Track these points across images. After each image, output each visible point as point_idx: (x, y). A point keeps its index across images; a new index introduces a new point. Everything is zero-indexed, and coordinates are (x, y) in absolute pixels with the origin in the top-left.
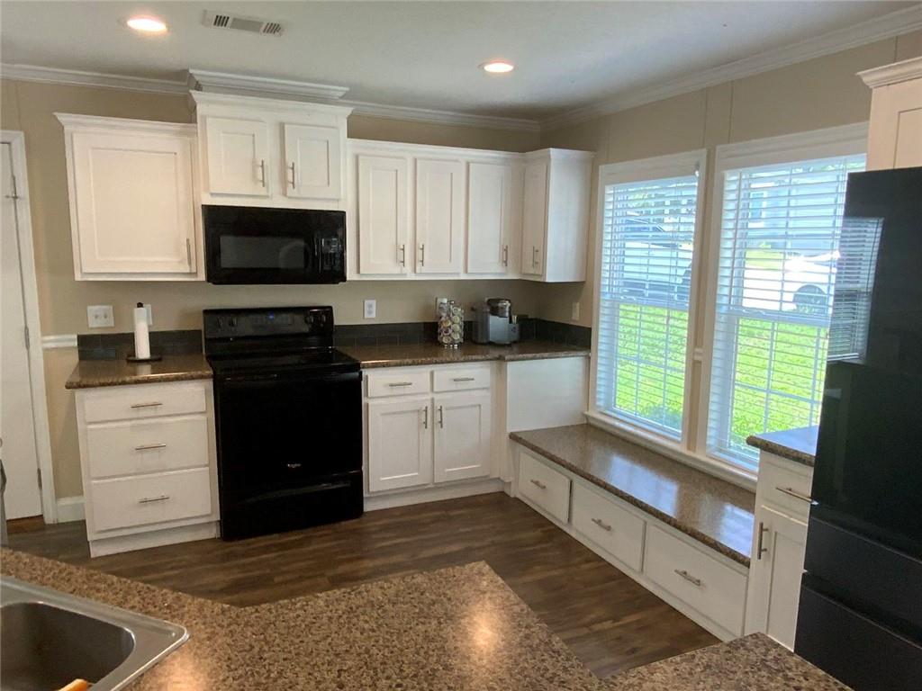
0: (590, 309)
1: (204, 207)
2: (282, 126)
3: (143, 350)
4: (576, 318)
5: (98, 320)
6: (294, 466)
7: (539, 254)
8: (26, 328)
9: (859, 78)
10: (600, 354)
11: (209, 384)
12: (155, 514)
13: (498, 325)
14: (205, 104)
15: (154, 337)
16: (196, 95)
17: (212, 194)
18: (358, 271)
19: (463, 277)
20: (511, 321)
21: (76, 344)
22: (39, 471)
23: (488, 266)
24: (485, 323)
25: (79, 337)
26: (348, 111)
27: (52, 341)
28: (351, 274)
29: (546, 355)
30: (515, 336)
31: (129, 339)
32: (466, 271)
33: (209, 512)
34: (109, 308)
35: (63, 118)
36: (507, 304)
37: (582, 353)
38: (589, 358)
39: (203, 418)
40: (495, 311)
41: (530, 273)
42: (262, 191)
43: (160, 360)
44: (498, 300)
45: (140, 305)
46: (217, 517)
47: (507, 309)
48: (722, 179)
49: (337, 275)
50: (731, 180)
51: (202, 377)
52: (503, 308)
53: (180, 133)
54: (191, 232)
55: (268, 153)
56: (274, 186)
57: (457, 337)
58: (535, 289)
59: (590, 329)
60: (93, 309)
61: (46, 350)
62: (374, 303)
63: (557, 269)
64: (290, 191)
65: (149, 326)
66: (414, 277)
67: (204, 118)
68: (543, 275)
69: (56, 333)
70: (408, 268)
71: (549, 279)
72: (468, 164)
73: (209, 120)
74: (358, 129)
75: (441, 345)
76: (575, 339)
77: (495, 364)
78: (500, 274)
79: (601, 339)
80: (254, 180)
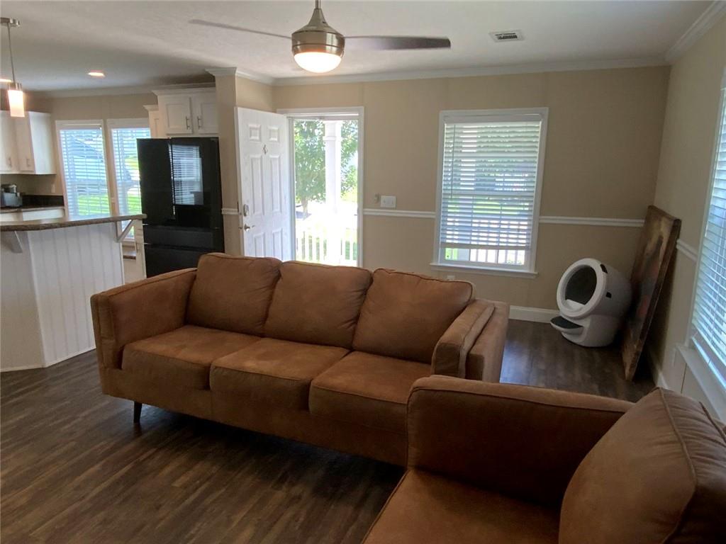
0: (61, 185)
4: (54, 191)
7: (30, 161)
9: (144, 108)
10: (69, 207)
13: (9, 198)
20: (16, 196)
29: (42, 208)
30: (20, 203)
36: (15, 186)
37: (60, 207)
38: (64, 210)
40: (7, 190)
41: (25, 169)
44: (9, 185)
47: (15, 189)
48: (111, 133)
50: (115, 133)
52: (13, 188)
58: (29, 179)
59: (62, 197)
63: (42, 167)
68: (34, 171)
71: (38, 172)
76: (58, 201)
77: (15, 215)
78: (8, 171)
79: (69, 200)
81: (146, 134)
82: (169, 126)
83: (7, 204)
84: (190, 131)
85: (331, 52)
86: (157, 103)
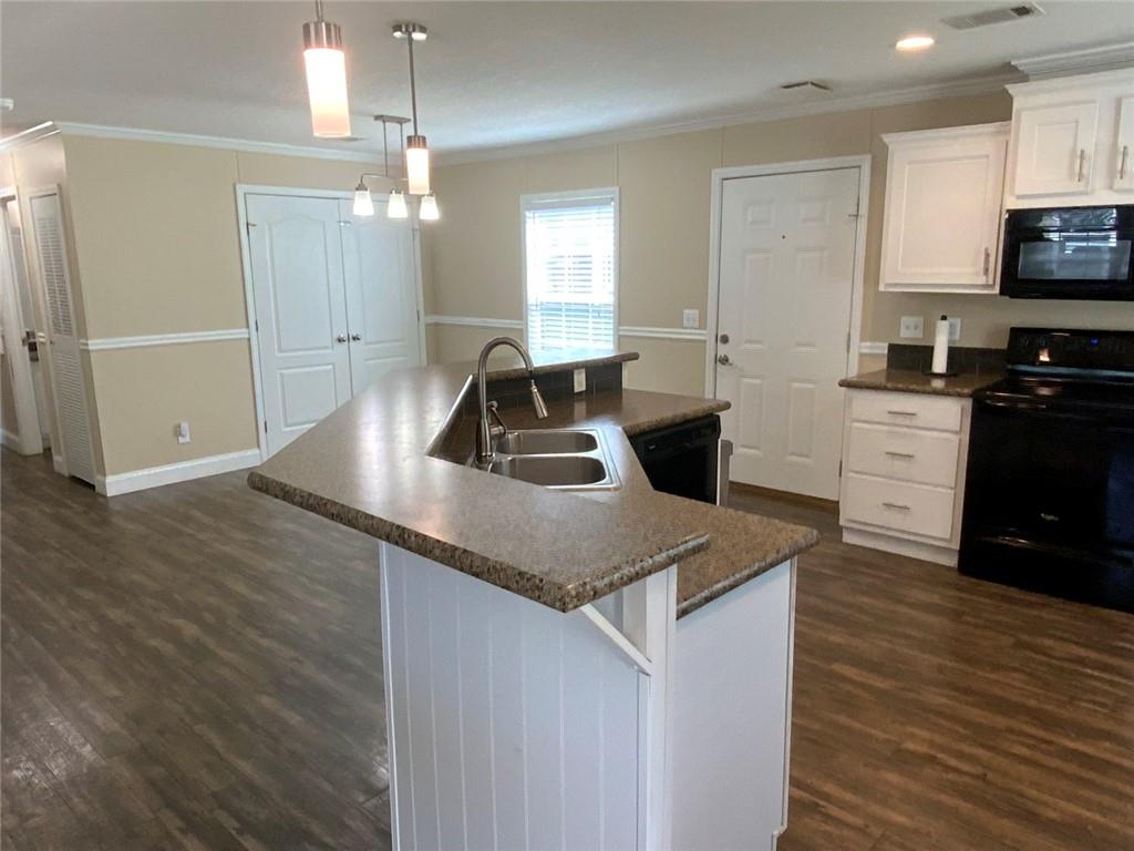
1: (1008, 213)
2: (1119, 102)
3: (940, 364)
5: (908, 333)
6: (1050, 518)
8: (849, 335)
11: (968, 403)
12: (896, 521)
14: (1025, 97)
16: (1012, 89)
17: (1019, 197)
21: (886, 351)
22: (841, 463)
25: (892, 348)
27: (867, 347)
31: (930, 350)
33: (948, 536)
34: (920, 320)
35: (887, 138)
39: (955, 438)
42: (1076, 186)
43: (955, 375)
45: (944, 318)
46: (956, 545)
51: (960, 395)
55: (1093, 139)
60: (905, 320)
61: (862, 355)
64: (1119, 182)
65: (950, 341)
67: (1020, 112)
69: (871, 341)
73: (1025, 114)
80: (1071, 175)
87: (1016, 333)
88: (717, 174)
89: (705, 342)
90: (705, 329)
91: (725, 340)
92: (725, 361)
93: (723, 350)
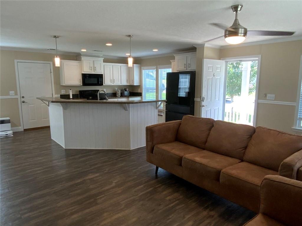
0: (141, 90)
1: (82, 74)
2: (94, 61)
3: (71, 97)
4: (139, 91)
7: (133, 81)
8: (52, 94)
9: (170, 61)
10: (143, 97)
13: (126, 93)
14: (83, 58)
15: (73, 95)
17: (84, 72)
18: (105, 84)
19: (121, 85)
20: (128, 92)
21: (60, 96)
23: (124, 83)
24: (124, 93)
25: (61, 95)
26: (103, 59)
27: (56, 96)
28: (104, 85)
30: (129, 95)
31: (69, 95)
32: (121, 84)
34: (65, 90)
36: (128, 89)
38: (141, 97)
40: (126, 90)
41: (131, 84)
42: (91, 71)
43: (74, 98)
45: (70, 90)
49: (102, 84)
50: (160, 70)
53: (78, 62)
54: (80, 77)
55: (92, 65)
56: (93, 70)
57: (120, 95)
58: (132, 87)
59: (141, 93)
60: (62, 91)
62: (105, 89)
63: (136, 83)
64: (95, 71)
65: (72, 93)
66: (113, 85)
67: (83, 60)
68: (134, 84)
69: (57, 94)
70: (112, 83)
71: (135, 85)
72: (121, 66)
73: (84, 61)
74: (105, 61)
75: (117, 96)
76: (140, 94)
77: (127, 98)
78: (126, 84)
79: (143, 94)
80: (90, 70)
81: (170, 71)
82: (178, 67)
83: (125, 95)
84: (185, 69)
85: (241, 36)
86: (175, 59)
87: (80, 91)
88: (16, 61)
89: (18, 98)
90: (17, 95)
91: (23, 97)
92: (23, 102)
93: (23, 100)
